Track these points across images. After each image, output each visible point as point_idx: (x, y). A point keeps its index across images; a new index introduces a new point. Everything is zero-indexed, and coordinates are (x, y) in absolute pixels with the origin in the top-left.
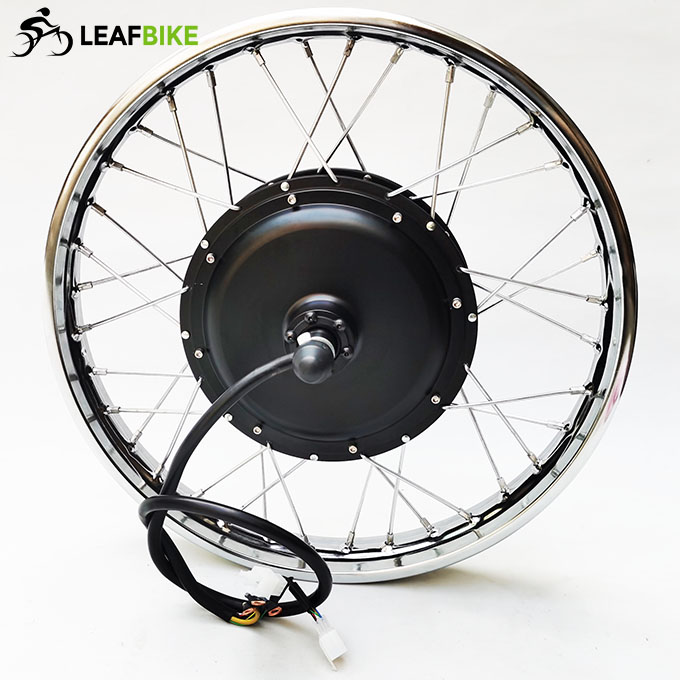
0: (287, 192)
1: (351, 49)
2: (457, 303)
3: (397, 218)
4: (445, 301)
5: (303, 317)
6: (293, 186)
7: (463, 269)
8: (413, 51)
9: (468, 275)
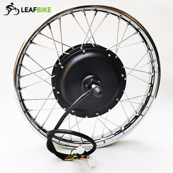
0: (82, 50)
1: (96, 14)
2: (123, 76)
3: (109, 55)
4: (120, 75)
5: (90, 81)
6: (84, 48)
7: (123, 67)
8: (110, 15)
9: (124, 68)
